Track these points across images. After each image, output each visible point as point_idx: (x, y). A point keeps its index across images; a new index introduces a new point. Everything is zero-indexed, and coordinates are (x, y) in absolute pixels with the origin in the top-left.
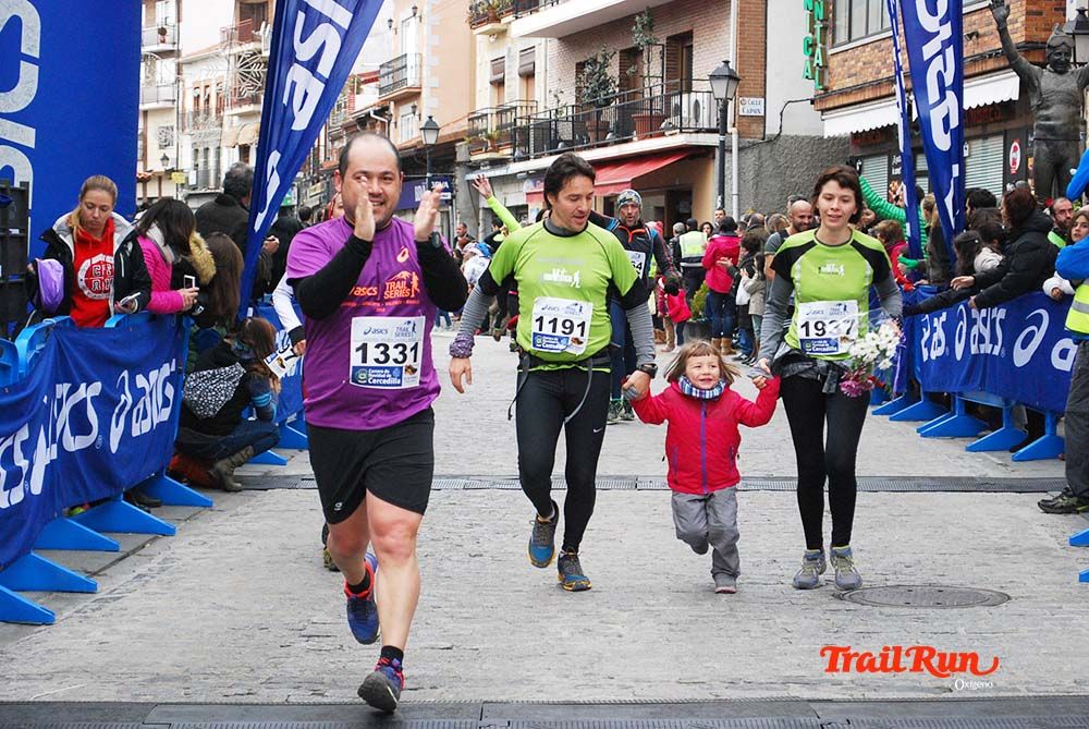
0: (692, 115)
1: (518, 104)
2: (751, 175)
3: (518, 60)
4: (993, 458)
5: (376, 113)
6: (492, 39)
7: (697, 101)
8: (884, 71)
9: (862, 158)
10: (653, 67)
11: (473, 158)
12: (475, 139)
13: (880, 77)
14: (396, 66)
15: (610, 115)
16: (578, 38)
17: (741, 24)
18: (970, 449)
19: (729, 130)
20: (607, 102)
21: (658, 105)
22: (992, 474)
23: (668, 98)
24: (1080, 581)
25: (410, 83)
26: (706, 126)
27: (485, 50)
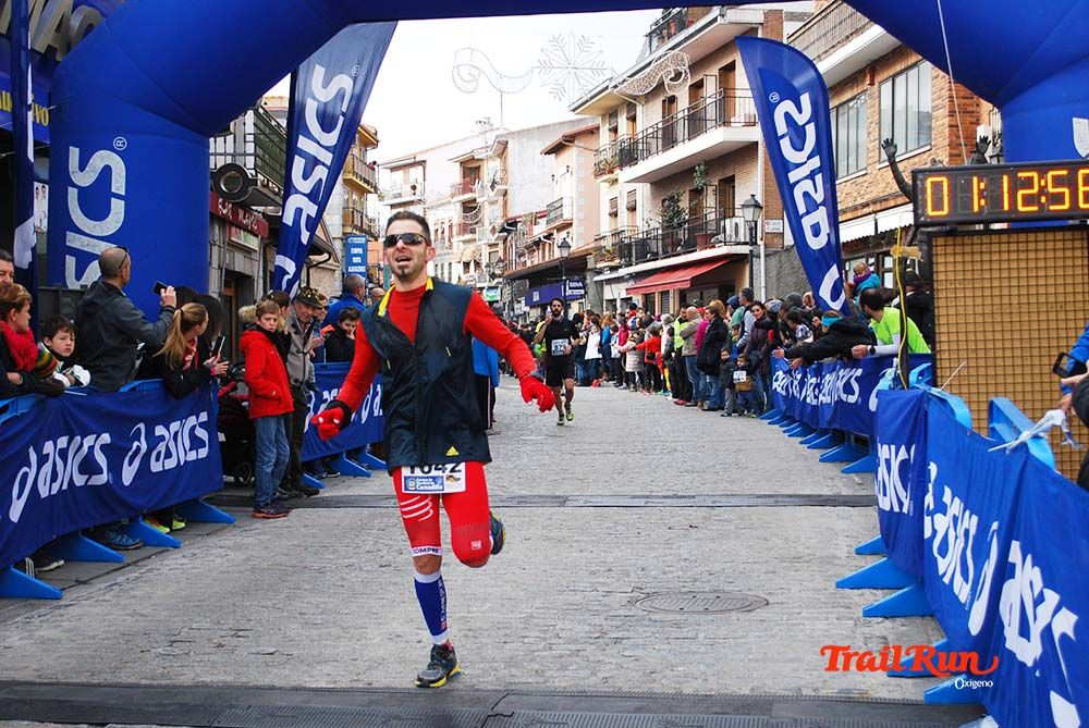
0: (733, 234)
1: (626, 228)
2: (773, 273)
3: (626, 198)
4: (856, 478)
5: (544, 237)
6: (608, 185)
7: (736, 224)
8: (859, 199)
9: (849, 260)
10: (710, 201)
11: (598, 266)
12: (600, 253)
13: (857, 203)
14: (555, 207)
15: (682, 235)
16: (663, 182)
17: (766, 169)
18: (843, 472)
19: (759, 242)
20: (680, 225)
21: (712, 227)
22: (845, 492)
23: (720, 220)
24: (837, 587)
25: (565, 217)
26: (743, 240)
27: (606, 192)
